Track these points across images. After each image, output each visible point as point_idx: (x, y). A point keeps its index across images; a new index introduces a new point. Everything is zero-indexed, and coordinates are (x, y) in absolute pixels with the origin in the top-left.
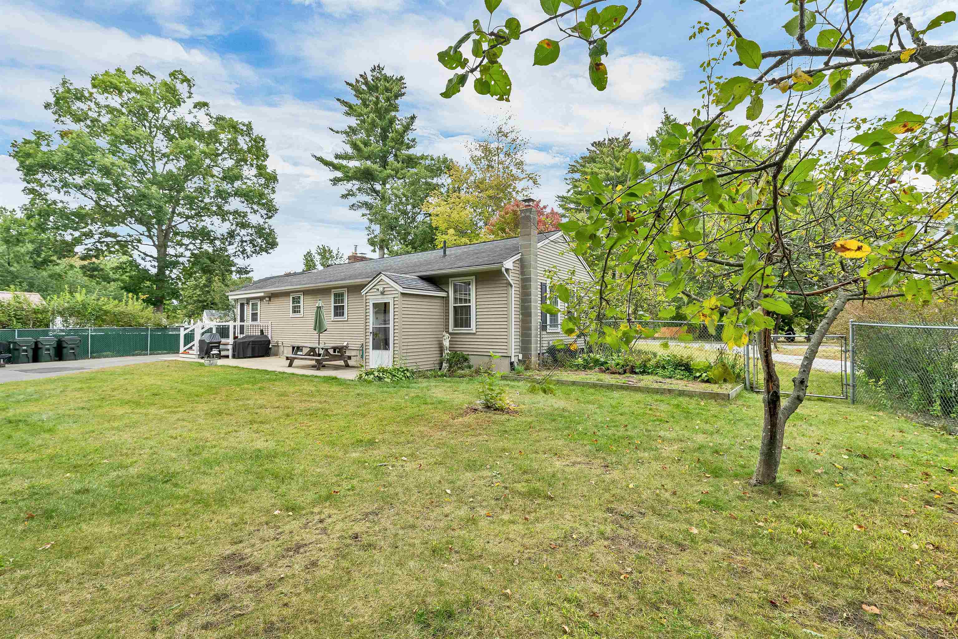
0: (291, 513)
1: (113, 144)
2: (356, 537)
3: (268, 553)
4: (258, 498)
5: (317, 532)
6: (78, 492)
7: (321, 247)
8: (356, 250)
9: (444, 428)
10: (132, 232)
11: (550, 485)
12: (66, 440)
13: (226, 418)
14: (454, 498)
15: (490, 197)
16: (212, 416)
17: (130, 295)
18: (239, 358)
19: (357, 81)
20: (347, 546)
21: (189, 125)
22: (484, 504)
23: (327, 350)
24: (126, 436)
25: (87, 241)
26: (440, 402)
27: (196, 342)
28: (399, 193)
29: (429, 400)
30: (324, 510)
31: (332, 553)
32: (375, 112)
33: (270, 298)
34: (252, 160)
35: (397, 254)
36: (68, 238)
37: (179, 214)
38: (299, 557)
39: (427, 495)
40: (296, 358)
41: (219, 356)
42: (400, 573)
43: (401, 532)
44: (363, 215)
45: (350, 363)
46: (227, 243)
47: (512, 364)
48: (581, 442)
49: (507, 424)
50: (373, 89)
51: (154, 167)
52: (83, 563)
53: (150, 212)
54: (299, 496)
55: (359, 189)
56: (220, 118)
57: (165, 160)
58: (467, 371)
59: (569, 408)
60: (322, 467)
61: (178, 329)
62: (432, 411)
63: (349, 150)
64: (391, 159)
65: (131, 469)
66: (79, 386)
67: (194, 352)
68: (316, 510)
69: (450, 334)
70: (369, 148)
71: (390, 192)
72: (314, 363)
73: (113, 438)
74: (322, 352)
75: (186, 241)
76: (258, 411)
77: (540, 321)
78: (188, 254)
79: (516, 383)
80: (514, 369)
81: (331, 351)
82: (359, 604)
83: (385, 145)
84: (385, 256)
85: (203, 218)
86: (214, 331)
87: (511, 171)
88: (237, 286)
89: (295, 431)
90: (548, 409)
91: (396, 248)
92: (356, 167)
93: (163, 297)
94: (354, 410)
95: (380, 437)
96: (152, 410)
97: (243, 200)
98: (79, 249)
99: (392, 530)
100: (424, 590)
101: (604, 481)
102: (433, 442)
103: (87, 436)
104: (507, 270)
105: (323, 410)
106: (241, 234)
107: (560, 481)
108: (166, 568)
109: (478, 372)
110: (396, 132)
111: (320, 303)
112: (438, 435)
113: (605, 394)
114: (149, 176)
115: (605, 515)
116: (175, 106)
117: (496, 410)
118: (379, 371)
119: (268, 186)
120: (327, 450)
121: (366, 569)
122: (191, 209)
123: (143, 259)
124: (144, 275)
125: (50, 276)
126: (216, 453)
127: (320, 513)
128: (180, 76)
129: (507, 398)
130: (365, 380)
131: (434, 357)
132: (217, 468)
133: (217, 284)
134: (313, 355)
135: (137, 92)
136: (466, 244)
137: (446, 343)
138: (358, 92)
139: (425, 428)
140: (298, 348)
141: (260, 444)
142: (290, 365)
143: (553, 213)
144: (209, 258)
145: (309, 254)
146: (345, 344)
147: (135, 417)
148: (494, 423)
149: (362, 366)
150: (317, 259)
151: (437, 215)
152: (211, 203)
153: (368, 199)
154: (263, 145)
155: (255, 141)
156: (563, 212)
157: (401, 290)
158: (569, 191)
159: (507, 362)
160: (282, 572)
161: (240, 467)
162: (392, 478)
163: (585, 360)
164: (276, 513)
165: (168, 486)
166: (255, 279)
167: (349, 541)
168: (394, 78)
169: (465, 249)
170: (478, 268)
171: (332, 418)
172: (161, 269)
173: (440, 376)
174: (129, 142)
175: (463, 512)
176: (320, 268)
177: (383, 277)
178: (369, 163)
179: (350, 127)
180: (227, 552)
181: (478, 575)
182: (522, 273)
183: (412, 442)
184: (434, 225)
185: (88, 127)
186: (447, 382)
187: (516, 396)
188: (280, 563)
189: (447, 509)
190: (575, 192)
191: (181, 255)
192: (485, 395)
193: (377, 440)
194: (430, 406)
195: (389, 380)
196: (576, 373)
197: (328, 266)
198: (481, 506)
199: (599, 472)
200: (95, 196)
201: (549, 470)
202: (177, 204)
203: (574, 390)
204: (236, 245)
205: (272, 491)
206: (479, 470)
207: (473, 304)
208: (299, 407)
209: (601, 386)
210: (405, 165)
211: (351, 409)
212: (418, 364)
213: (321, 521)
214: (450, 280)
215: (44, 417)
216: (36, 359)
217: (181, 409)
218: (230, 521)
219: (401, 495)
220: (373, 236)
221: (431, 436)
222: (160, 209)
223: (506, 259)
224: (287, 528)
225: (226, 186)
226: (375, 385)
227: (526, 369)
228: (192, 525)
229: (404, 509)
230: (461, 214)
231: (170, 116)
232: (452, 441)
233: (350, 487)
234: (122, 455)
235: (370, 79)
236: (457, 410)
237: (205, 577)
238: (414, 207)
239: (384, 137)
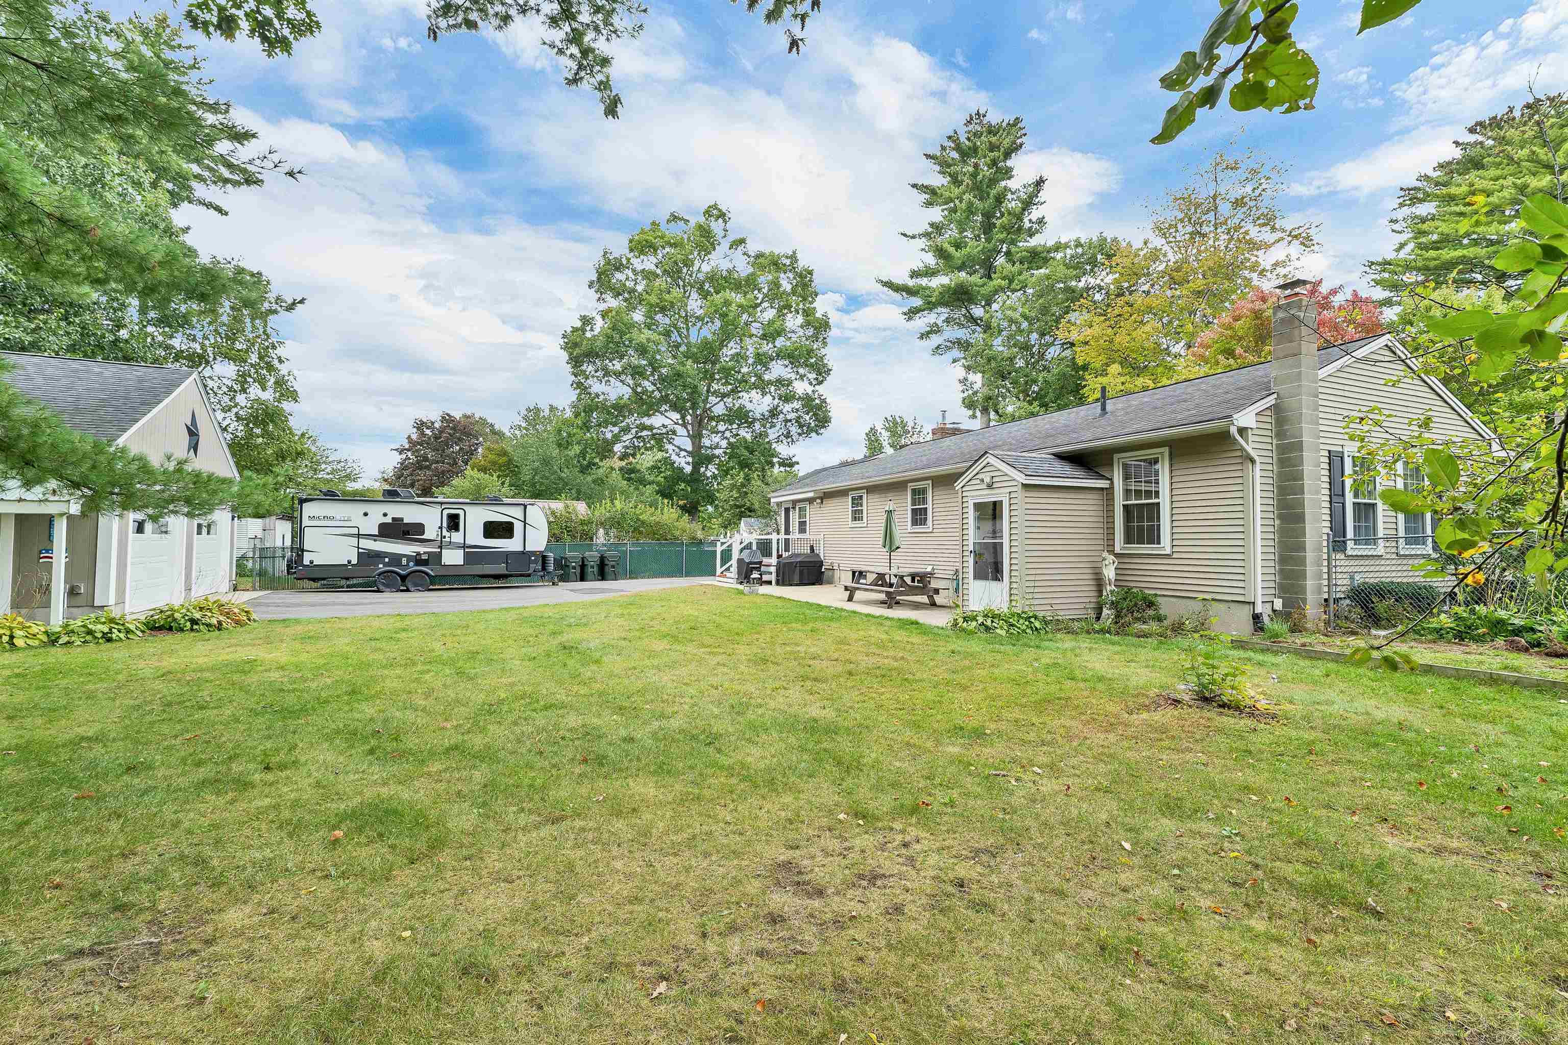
0: (861, 822)
1: (649, 315)
2: (961, 884)
3: (832, 874)
4: (816, 789)
5: (900, 860)
6: (624, 740)
7: (890, 418)
8: (944, 417)
9: (1110, 728)
10: (667, 422)
11: (1370, 883)
12: (611, 675)
13: (772, 669)
14: (1137, 860)
15: (1198, 294)
16: (755, 663)
17: (666, 501)
18: (784, 584)
19: (943, 148)
20: (948, 895)
21: (725, 273)
22: (1207, 887)
23: (902, 577)
24: (666, 678)
25: (625, 438)
26: (1101, 679)
27: (734, 562)
28: (1016, 315)
29: (1078, 673)
30: (909, 829)
31: (924, 900)
32: (972, 189)
33: (822, 499)
34: (798, 305)
35: (1013, 419)
36: (609, 436)
37: (715, 393)
38: (875, 893)
39: (1083, 842)
40: (858, 589)
41: (761, 582)
42: (1040, 968)
43: (1037, 896)
44: (954, 361)
45: (938, 599)
46: (768, 425)
47: (1256, 618)
48: (1459, 805)
49: (1252, 737)
50: (966, 153)
51: (687, 337)
52: (632, 827)
53: (685, 395)
54: (871, 799)
55: (947, 321)
56: (759, 256)
57: (699, 324)
58: (1154, 626)
59: (1417, 723)
60: (902, 760)
61: (713, 543)
62: (1085, 693)
63: (930, 260)
64: (1000, 261)
65: (672, 720)
66: (620, 611)
67: (732, 575)
68: (897, 826)
69: (1117, 555)
70: (964, 251)
71: (999, 315)
72: (882, 597)
73: (653, 677)
74: (894, 580)
75: (722, 427)
76: (811, 662)
77: (1328, 530)
78: (724, 444)
79: (1269, 658)
80: (1262, 629)
81: (908, 580)
82: (973, 997)
83: (988, 240)
84: (992, 424)
85: (740, 394)
86: (754, 547)
87: (1246, 233)
88: (780, 484)
89: (862, 698)
90: (1353, 719)
91: (1010, 409)
92: (943, 286)
93: (698, 503)
94: (946, 675)
95: (993, 726)
96: (691, 648)
97: (786, 362)
98: (618, 448)
99: (1021, 889)
100: (1087, 1012)
101: (1540, 909)
102: (1090, 749)
103: (630, 673)
104: (1242, 431)
105: (899, 671)
106: (785, 411)
107: (1399, 881)
108: (713, 858)
109: (1178, 628)
110: (1009, 213)
111: (890, 506)
112: (1099, 738)
113: (1531, 702)
114: (683, 348)
115: (1547, 991)
116: (710, 253)
117: (1223, 706)
118: (986, 616)
119: (817, 338)
120: (908, 734)
121: (981, 944)
122: (727, 383)
123: (678, 455)
124: (678, 475)
125: (594, 481)
126: (762, 716)
127: (903, 832)
128: (715, 212)
129: (1248, 685)
130: (963, 630)
131: (1086, 595)
132: (764, 737)
133: (756, 483)
134: (882, 585)
135: (671, 245)
136: (1145, 389)
137: (1110, 573)
138: (944, 164)
139: (1074, 723)
140: (861, 573)
141: (815, 711)
142: (850, 599)
143: (1356, 300)
144: (747, 448)
145: (873, 430)
146: (929, 569)
147: (674, 656)
148: (1220, 731)
149: (957, 606)
150: (885, 436)
151: (1087, 343)
152: (749, 373)
153: (961, 334)
154: (811, 281)
155: (801, 276)
156: (1387, 294)
157: (1022, 479)
158: (1402, 246)
159: (1245, 613)
160: (855, 908)
161: (792, 740)
162: (1017, 800)
163: (1458, 618)
164: (842, 816)
165: (711, 750)
166: (801, 474)
167: (950, 889)
168: (1004, 125)
169: (1145, 398)
170: (1174, 431)
171: (915, 686)
172: (696, 466)
173: (1098, 632)
174: (663, 310)
175: (1160, 890)
176: (889, 451)
177: (991, 459)
178: (963, 274)
179: (932, 225)
180: (782, 858)
181: (1199, 1021)
182: (1280, 434)
183: (1049, 744)
184: (1080, 362)
185: (626, 300)
186: (1113, 644)
187: (1270, 685)
188: (850, 893)
189: (1125, 878)
190: (1421, 247)
191: (717, 446)
192: (1198, 676)
193: (988, 731)
194: (1082, 685)
195: (1003, 633)
196: (1436, 647)
197: (901, 447)
198: (1199, 889)
199: (1519, 882)
200: (631, 382)
201: (1367, 851)
202: (712, 379)
203: (1432, 686)
204: (777, 428)
205: (834, 782)
206: (1189, 817)
207: (1164, 500)
208: (866, 662)
209: (1516, 683)
210: (1026, 266)
211: (942, 674)
212: (1055, 607)
213: (906, 845)
214: (1116, 456)
215: (591, 645)
216: (582, 579)
217: (722, 651)
218: (783, 814)
219: (1034, 832)
220: (970, 392)
221: (1086, 738)
222: (695, 390)
223: (1240, 408)
224: (857, 842)
225: (767, 348)
226: (979, 638)
227: (1292, 631)
228: (739, 808)
229: (1042, 859)
230: (1134, 334)
231: (706, 268)
232: (1129, 754)
233: (947, 800)
234: (663, 702)
235: (963, 139)
236: (1137, 696)
237: (756, 883)
238: (1042, 335)
239: (988, 228)
